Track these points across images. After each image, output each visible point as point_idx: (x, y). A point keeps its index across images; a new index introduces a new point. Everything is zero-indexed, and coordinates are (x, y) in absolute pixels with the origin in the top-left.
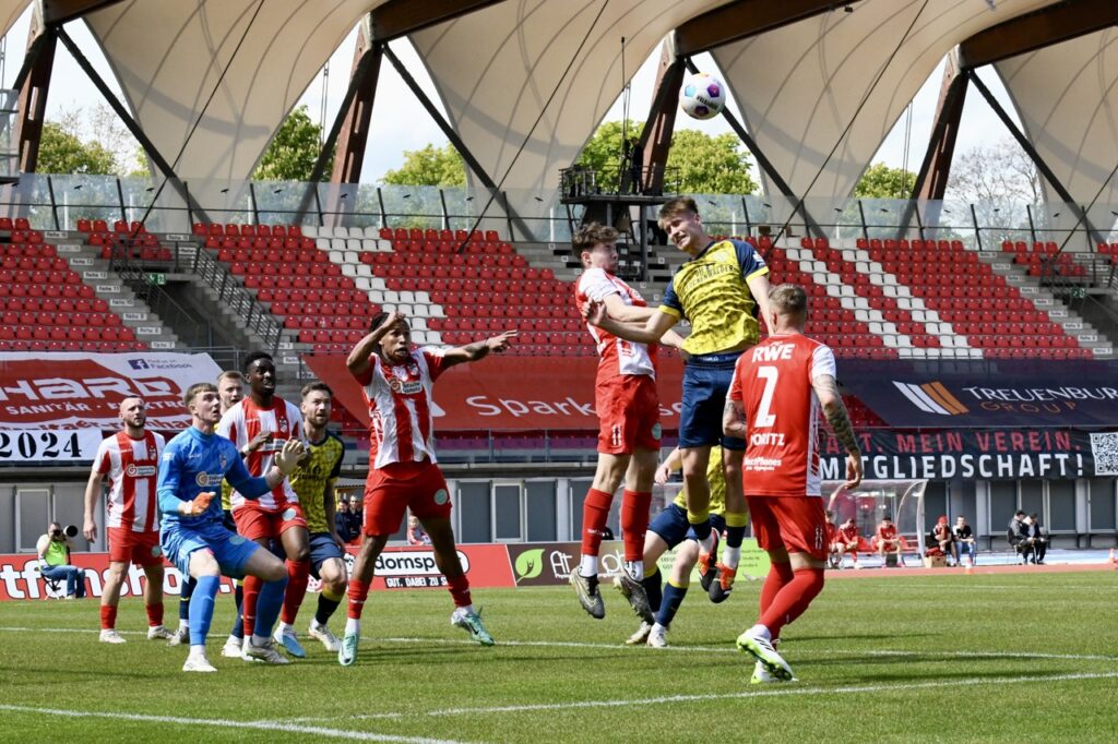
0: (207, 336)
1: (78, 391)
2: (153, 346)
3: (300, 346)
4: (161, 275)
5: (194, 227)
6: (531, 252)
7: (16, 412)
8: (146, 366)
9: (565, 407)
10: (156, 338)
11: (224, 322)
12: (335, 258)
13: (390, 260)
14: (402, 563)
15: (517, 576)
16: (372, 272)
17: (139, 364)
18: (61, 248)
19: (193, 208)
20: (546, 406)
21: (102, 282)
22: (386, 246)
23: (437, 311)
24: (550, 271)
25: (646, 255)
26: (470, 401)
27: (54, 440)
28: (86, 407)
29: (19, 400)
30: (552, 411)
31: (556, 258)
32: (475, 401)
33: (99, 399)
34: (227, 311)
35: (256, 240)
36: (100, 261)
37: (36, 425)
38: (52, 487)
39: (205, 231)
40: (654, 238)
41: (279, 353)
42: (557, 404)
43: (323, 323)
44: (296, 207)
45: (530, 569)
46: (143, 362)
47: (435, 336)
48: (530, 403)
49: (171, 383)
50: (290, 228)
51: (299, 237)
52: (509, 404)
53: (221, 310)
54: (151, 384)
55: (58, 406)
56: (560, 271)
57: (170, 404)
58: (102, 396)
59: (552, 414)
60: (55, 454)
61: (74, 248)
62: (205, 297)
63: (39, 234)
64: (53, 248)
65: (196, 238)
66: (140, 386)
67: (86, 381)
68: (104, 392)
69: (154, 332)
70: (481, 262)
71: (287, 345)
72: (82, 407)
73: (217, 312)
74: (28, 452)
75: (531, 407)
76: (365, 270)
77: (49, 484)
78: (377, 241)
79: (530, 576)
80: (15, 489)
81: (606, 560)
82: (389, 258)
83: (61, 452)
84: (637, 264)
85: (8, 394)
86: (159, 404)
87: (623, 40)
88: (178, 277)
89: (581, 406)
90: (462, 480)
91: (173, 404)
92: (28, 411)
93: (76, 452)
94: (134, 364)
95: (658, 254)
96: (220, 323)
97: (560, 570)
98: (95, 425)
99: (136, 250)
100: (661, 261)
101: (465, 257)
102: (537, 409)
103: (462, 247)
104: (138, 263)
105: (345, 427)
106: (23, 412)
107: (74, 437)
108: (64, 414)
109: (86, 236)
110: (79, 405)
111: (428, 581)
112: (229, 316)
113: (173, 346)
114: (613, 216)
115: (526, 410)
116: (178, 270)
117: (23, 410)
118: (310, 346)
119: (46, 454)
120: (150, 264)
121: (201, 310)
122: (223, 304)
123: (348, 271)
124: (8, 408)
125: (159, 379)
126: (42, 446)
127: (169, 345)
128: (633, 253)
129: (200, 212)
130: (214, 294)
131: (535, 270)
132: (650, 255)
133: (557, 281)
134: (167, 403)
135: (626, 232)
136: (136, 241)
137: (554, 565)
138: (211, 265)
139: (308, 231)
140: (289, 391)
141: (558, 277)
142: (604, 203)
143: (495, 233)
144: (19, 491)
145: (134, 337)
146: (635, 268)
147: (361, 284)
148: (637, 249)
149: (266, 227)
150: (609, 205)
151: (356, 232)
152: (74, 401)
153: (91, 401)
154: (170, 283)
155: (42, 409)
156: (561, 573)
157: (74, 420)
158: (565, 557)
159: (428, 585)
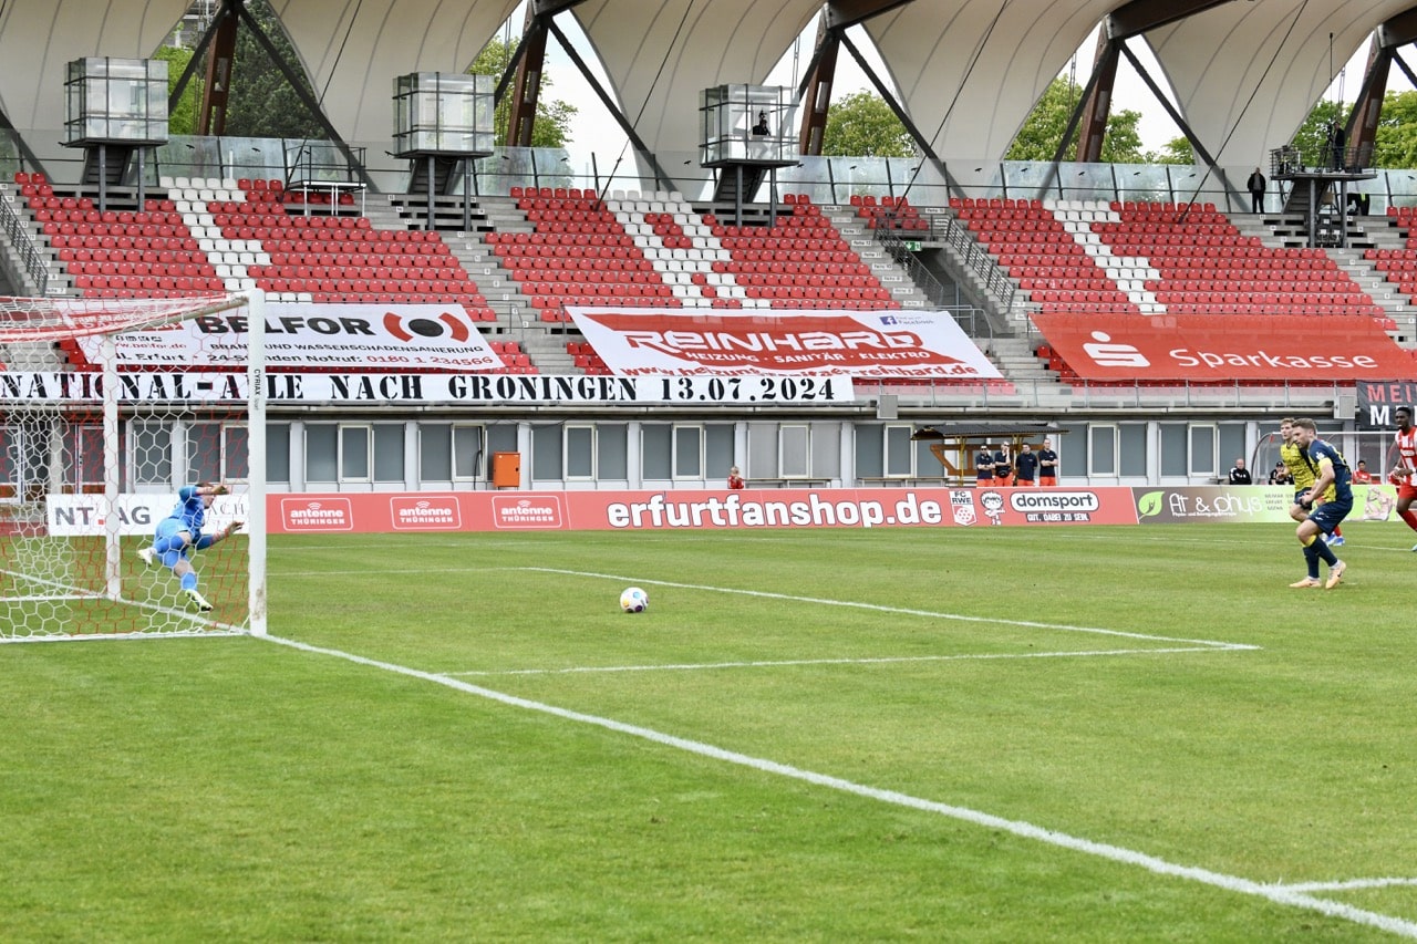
0: (955, 295)
1: (836, 343)
2: (905, 304)
3: (1032, 304)
4: (918, 243)
5: (950, 200)
6: (1243, 222)
7: (783, 361)
8: (895, 322)
9: (1257, 360)
10: (908, 297)
11: (968, 283)
12: (1069, 228)
13: (1117, 230)
14: (1041, 501)
15: (1140, 514)
16: (1101, 240)
17: (889, 320)
18: (835, 220)
19: (951, 184)
20: (1240, 358)
21: (867, 248)
22: (1115, 217)
23: (1154, 274)
24: (1258, 239)
25: (1346, 224)
26: (1173, 353)
27: (811, 385)
28: (841, 357)
29: (787, 350)
30: (1244, 363)
31: (1266, 227)
32: (1177, 354)
33: (853, 350)
34: (971, 274)
35: (1002, 212)
36: (867, 231)
37: (798, 372)
38: (810, 424)
39: (960, 205)
40: (1357, 209)
41: (1012, 310)
42: (1249, 357)
43: (1053, 285)
44: (1039, 184)
45: (1151, 508)
46: (893, 318)
47: (1150, 297)
48: (1226, 355)
49: (915, 337)
50: (1032, 202)
51: (1041, 210)
52: (1207, 357)
53: (966, 273)
54: (896, 337)
55: (818, 356)
56: (1267, 239)
57: (914, 355)
58: (856, 347)
59: (1244, 366)
60: (812, 397)
61: (846, 220)
62: (954, 262)
63: (817, 207)
64: (827, 219)
65: (951, 211)
66: (889, 340)
67: (843, 335)
68: (857, 344)
69: (907, 292)
70: (1198, 231)
71: (1019, 304)
72: (838, 357)
73: (963, 275)
74: (789, 395)
75: (1225, 359)
76: (1095, 238)
77: (808, 422)
78: (1107, 213)
79: (1150, 514)
80: (779, 424)
81: (1218, 502)
82: (1117, 228)
83: (817, 394)
84: (1337, 232)
85: (777, 346)
86: (903, 355)
87: (1331, 36)
88: (932, 245)
89: (1271, 359)
90: (1163, 422)
91: (915, 355)
92: (792, 359)
93: (829, 395)
94: (884, 320)
95: (1358, 223)
96: (965, 284)
97: (1177, 509)
98: (847, 372)
99: (898, 222)
100: (1359, 229)
101: (1184, 226)
102: (1231, 361)
103: (1182, 218)
104: (897, 233)
105: (1063, 375)
106: (788, 361)
107: (828, 383)
108: (821, 363)
109: (857, 209)
110: (835, 355)
111: (1063, 517)
112: (973, 278)
113: (922, 305)
114: (1316, 191)
115: (1221, 362)
116: (934, 239)
117: (789, 359)
118: (1039, 305)
119: (804, 396)
120: (910, 234)
121: (950, 273)
122: (968, 268)
123: (1079, 239)
124: (776, 358)
125: (905, 333)
126: (801, 390)
127: (920, 304)
128: (1334, 223)
129: (957, 188)
130: (960, 259)
131: (1244, 238)
132: (1350, 224)
133: (1264, 248)
134: (910, 354)
135: (1331, 204)
136: (898, 214)
137: (1172, 505)
138: (961, 233)
139: (1048, 205)
140: (1018, 344)
141: (1264, 244)
142: (1308, 179)
143: (1212, 205)
144: (782, 427)
145: (889, 297)
146: (1335, 236)
147: (1090, 251)
148: (1338, 219)
149: (1012, 201)
150: (1313, 181)
151: (1090, 205)
152: (831, 352)
153: (846, 351)
154: (925, 250)
155: (805, 358)
156: (1179, 512)
157: (829, 368)
158: (1182, 498)
159: (1063, 520)
